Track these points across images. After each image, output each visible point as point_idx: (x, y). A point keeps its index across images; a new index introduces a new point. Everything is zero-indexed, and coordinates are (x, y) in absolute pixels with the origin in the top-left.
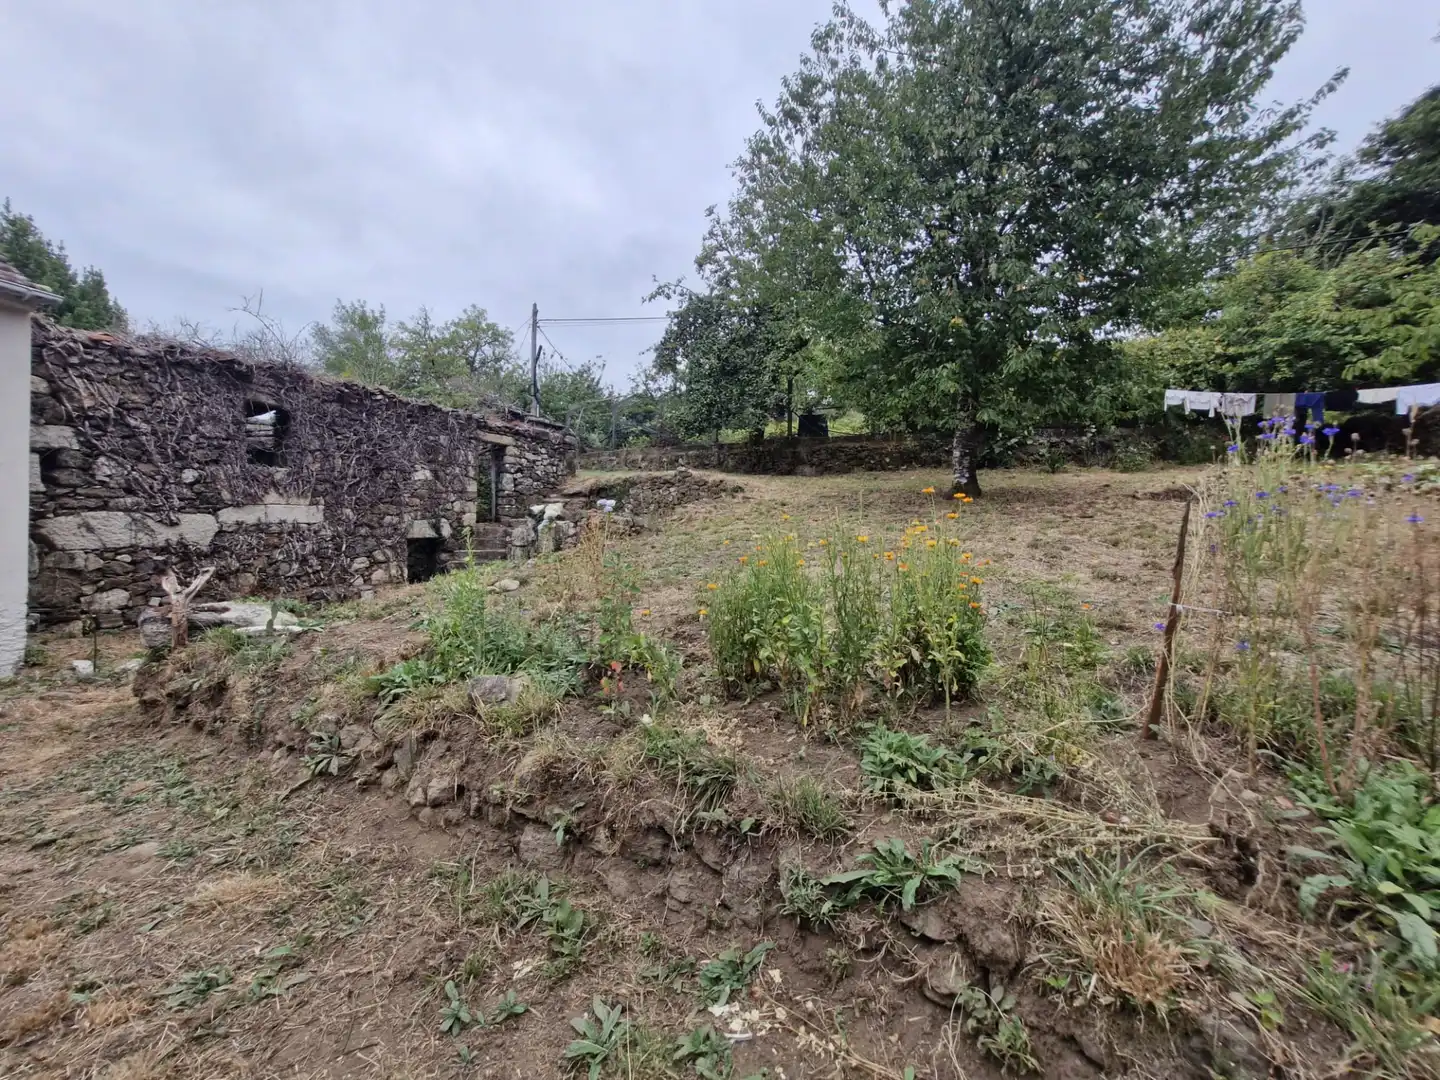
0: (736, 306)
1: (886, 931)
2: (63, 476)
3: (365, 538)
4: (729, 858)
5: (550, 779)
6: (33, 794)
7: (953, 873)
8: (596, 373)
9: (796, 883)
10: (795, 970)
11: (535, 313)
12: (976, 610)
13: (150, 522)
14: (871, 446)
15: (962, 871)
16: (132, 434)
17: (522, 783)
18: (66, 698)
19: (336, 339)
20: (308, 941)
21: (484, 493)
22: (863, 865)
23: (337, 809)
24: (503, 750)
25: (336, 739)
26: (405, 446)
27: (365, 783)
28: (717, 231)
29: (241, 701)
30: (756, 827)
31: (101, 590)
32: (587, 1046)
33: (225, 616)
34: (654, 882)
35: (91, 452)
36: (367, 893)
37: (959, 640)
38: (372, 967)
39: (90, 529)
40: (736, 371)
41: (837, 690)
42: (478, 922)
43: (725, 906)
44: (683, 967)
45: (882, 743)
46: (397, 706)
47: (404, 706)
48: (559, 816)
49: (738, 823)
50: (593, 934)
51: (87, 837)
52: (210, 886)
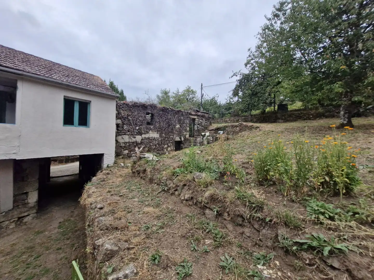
0: (257, 75)
1: (317, 260)
2: (119, 129)
3: (167, 140)
4: (262, 228)
5: (213, 198)
6: (118, 186)
7: (344, 248)
8: (216, 99)
9: (284, 239)
10: (284, 263)
11: (202, 85)
12: (354, 166)
13: (131, 137)
14: (305, 112)
15: (349, 249)
16: (129, 120)
17: (206, 199)
18: (120, 170)
19: (160, 97)
20: (164, 224)
21: (191, 131)
22: (308, 239)
23: (167, 198)
24: (201, 190)
25: (166, 183)
26: (174, 120)
27: (172, 193)
28: (251, 55)
29: (149, 173)
30: (271, 221)
31: (124, 150)
32: (224, 264)
33: (145, 156)
34: (240, 230)
35: (123, 124)
36: (174, 217)
37: (346, 175)
38: (176, 232)
39: (123, 139)
40: (257, 94)
41: (296, 187)
42: (197, 229)
43: (260, 240)
44: (249, 253)
45: (314, 204)
46: (178, 177)
47: (179, 178)
48: (215, 208)
49: (265, 219)
50: (224, 238)
51: (127, 196)
52: (146, 209)
